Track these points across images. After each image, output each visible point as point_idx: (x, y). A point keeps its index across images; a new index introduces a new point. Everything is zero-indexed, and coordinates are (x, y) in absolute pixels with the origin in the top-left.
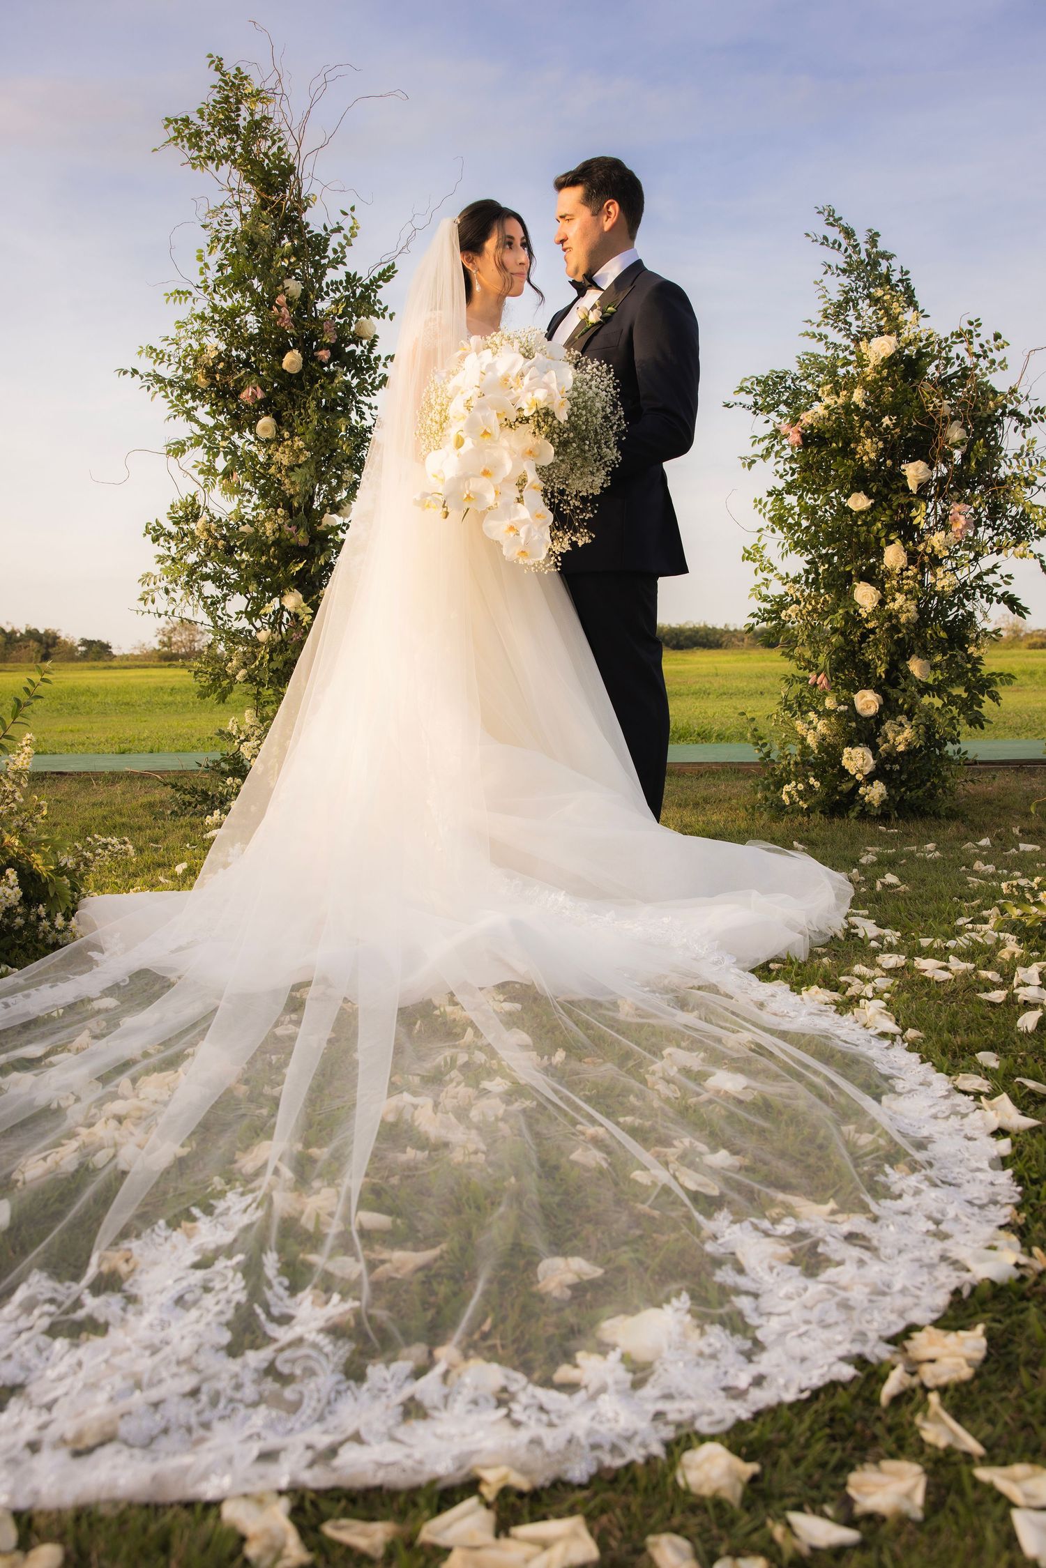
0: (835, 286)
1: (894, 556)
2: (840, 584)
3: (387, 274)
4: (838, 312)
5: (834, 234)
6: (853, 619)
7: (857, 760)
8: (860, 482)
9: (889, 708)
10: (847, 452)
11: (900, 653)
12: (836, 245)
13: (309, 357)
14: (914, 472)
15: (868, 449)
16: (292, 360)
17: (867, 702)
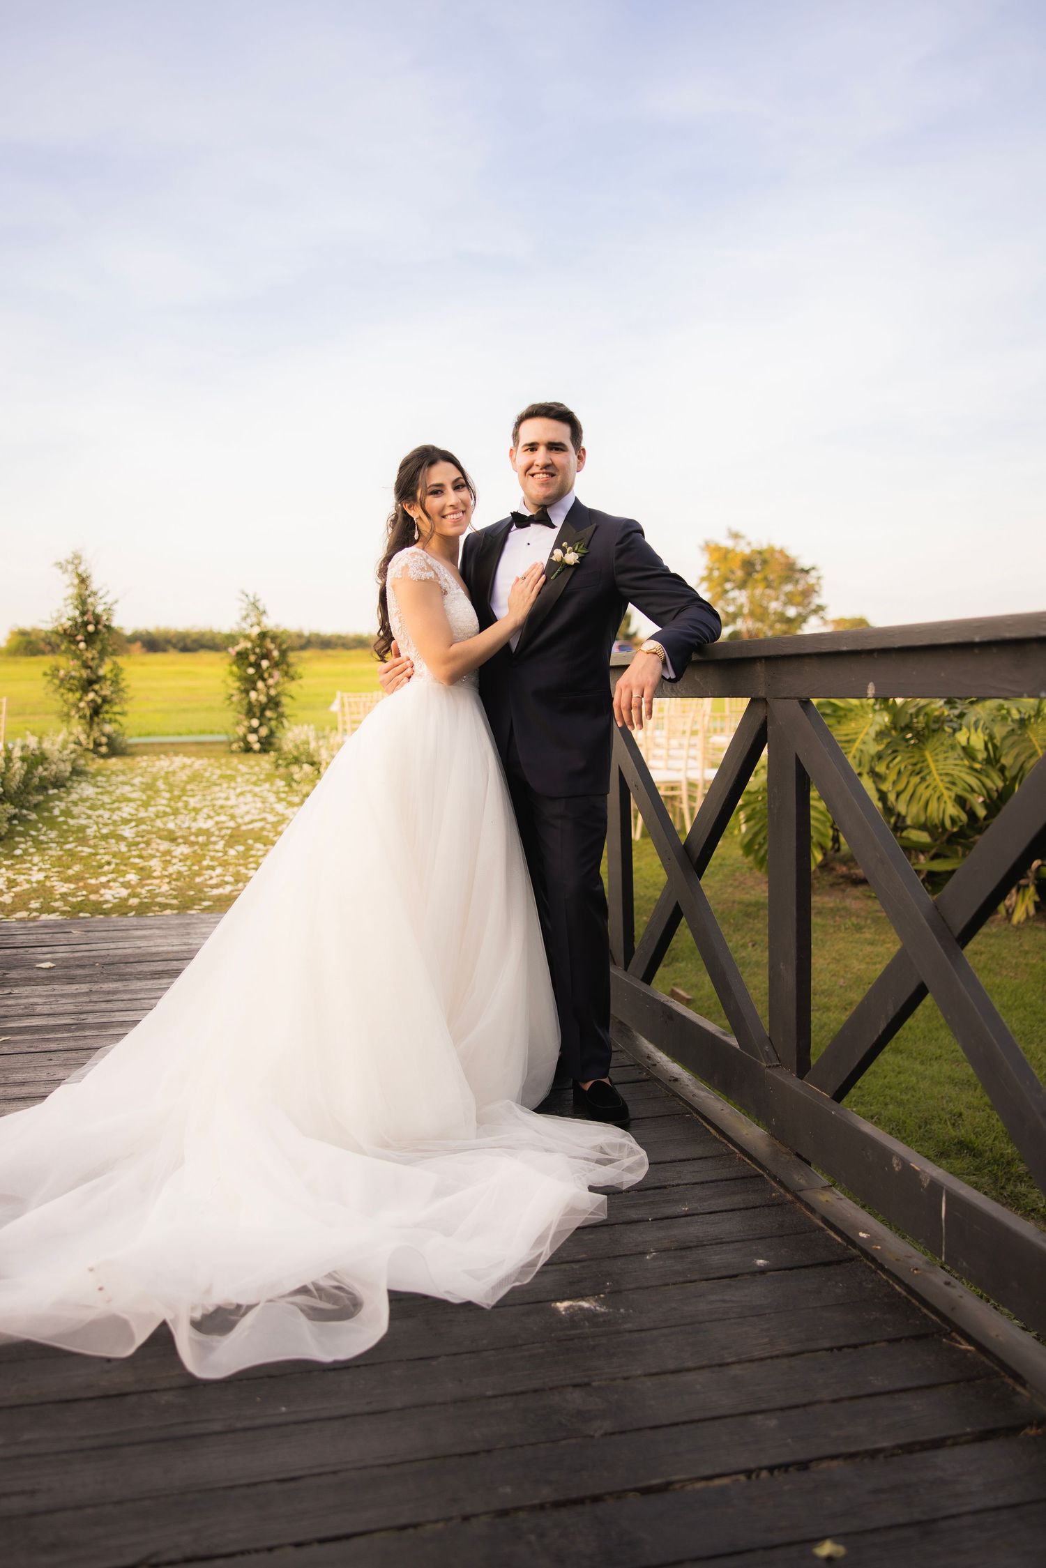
0: (244, 613)
1: (260, 685)
2: (247, 692)
3: (116, 602)
4: (245, 618)
5: (244, 597)
6: (250, 703)
7: (252, 738)
8: (251, 665)
9: (261, 725)
10: (247, 658)
11: (263, 710)
12: (242, 600)
13: (96, 625)
14: (265, 664)
15: (252, 658)
16: (91, 628)
17: (255, 723)
